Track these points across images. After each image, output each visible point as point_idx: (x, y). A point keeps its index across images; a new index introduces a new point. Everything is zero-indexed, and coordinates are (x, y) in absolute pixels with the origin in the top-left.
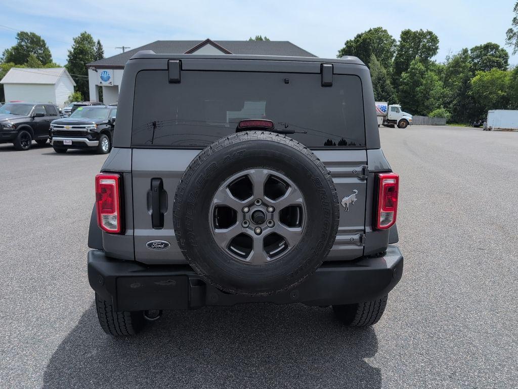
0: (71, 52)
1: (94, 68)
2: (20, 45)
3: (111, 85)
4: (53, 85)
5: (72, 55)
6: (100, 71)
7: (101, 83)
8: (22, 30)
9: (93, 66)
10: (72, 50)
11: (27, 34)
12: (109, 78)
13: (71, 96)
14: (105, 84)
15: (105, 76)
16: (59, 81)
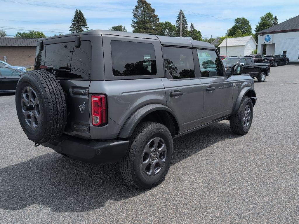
0: (257, 26)
1: (261, 34)
2: (236, 25)
3: (270, 44)
4: (244, 46)
5: (258, 28)
6: (265, 36)
7: (265, 42)
8: (237, 17)
9: (261, 33)
10: (258, 25)
11: (240, 19)
12: (270, 39)
13: (254, 51)
14: (267, 43)
15: (268, 38)
16: (247, 43)
